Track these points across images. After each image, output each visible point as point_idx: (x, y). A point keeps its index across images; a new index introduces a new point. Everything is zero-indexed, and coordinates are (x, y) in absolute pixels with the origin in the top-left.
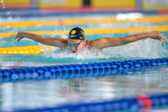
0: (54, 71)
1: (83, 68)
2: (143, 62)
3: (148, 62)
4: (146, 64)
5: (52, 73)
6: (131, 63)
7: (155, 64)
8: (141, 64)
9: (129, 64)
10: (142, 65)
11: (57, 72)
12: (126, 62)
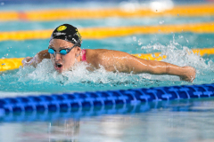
0: (10, 106)
1: (64, 102)
2: (175, 90)
3: (186, 90)
4: (183, 95)
5: (7, 111)
6: (153, 92)
7: (199, 94)
8: (172, 93)
9: (151, 94)
10: (174, 96)
11: (17, 110)
12: (144, 90)
